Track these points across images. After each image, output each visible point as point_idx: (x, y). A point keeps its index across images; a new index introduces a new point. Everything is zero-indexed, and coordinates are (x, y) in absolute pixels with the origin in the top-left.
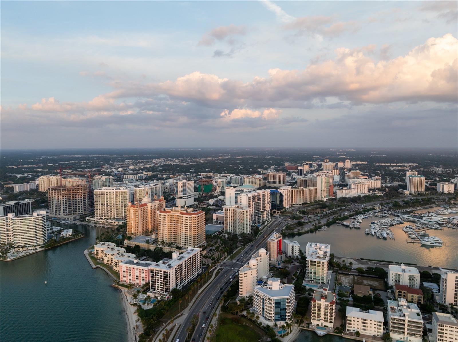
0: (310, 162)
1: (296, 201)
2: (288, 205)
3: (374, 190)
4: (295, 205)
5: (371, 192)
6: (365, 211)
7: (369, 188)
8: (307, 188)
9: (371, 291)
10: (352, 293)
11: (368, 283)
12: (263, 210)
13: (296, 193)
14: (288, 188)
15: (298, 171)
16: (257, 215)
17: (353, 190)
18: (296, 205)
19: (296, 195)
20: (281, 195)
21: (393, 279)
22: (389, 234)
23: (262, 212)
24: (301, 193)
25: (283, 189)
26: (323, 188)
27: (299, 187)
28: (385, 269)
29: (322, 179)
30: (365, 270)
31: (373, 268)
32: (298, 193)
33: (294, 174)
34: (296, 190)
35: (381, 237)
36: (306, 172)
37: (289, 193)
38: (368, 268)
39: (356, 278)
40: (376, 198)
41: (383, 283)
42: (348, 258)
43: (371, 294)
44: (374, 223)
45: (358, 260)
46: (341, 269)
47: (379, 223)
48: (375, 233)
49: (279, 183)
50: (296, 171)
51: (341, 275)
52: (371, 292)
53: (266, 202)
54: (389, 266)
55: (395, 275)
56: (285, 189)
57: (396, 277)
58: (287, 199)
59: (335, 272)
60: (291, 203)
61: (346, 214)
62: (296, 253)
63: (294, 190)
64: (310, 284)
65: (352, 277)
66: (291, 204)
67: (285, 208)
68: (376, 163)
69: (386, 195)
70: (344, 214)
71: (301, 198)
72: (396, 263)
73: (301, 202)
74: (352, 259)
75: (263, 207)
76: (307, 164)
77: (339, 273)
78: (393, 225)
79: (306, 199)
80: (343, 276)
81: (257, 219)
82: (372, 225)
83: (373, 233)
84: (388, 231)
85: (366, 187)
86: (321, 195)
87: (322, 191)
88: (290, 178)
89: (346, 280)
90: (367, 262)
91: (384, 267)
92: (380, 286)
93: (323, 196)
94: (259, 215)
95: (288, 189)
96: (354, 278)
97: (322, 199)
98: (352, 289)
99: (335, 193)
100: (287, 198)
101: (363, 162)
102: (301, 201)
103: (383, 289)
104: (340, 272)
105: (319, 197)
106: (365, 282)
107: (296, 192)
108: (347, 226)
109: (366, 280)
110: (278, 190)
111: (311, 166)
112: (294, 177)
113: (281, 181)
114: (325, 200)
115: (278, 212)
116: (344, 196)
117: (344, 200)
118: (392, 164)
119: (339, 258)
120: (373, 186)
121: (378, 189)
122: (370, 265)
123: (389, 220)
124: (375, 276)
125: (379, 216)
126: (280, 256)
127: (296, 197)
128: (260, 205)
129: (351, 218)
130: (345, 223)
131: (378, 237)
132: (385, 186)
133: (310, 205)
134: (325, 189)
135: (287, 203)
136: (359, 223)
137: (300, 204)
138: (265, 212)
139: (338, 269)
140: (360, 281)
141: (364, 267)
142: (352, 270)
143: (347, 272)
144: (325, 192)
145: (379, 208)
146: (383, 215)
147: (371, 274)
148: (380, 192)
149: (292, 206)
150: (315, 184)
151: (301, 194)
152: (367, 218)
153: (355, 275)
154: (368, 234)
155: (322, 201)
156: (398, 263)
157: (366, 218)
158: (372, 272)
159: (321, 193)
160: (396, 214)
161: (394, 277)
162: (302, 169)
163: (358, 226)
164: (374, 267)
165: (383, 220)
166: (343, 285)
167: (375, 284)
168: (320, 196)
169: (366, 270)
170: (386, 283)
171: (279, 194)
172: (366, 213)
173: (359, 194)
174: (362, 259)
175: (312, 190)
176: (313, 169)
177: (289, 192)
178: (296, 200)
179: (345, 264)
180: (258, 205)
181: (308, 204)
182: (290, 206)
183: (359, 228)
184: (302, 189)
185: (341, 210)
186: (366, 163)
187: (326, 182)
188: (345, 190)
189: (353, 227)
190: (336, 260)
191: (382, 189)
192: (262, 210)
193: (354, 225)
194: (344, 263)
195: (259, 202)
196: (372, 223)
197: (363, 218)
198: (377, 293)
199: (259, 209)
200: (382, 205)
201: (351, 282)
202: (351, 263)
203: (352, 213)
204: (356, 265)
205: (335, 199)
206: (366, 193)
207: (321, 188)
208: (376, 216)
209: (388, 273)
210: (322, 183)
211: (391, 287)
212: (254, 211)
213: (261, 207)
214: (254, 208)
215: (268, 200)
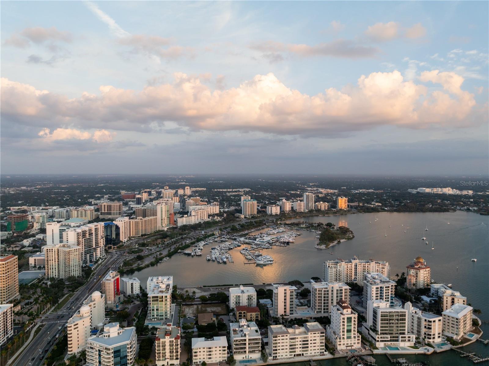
0: (149, 190)
1: (134, 233)
2: (125, 238)
3: (213, 216)
4: (133, 237)
5: (211, 218)
6: (206, 237)
7: (208, 214)
8: (146, 218)
9: (214, 317)
10: (197, 323)
11: (211, 310)
12: (95, 246)
13: (134, 224)
14: (125, 219)
15: (136, 199)
16: (88, 253)
17: (193, 217)
18: (135, 237)
19: (134, 227)
20: (117, 228)
21: (234, 301)
22: (228, 258)
23: (95, 249)
24: (140, 224)
25: (120, 221)
26: (164, 216)
27: (138, 218)
28: (226, 293)
29: (162, 208)
30: (207, 297)
31: (215, 294)
32: (137, 224)
33: (131, 203)
34: (134, 220)
35: (221, 262)
36: (145, 200)
37: (126, 225)
38: (210, 295)
39: (200, 307)
40: (215, 223)
41: (225, 307)
42: (191, 288)
43: (215, 321)
44: (214, 249)
45: (201, 288)
46: (184, 301)
47: (219, 248)
48: (216, 258)
49: (115, 214)
50: (133, 200)
51: (185, 307)
52: (214, 319)
53: (100, 237)
54: (230, 289)
55: (235, 297)
56: (122, 221)
57: (236, 299)
58: (124, 231)
59: (179, 304)
60: (128, 236)
61: (188, 242)
62: (135, 291)
63: (131, 220)
64: (152, 322)
65: (195, 307)
66: (129, 237)
67: (122, 242)
68: (214, 189)
69: (224, 220)
70: (185, 243)
71: (140, 229)
72: (236, 285)
73: (140, 234)
74: (195, 288)
75: (95, 243)
76: (145, 192)
77: (183, 305)
78: (232, 249)
79: (145, 230)
80: (186, 307)
81: (88, 258)
82: (213, 251)
83: (214, 259)
84: (227, 255)
85: (205, 213)
86: (162, 225)
87: (162, 220)
88: (128, 208)
89: (190, 311)
90: (209, 288)
91: (225, 291)
92: (222, 311)
93: (164, 225)
94: (90, 253)
95: (125, 221)
96: (198, 307)
97: (163, 229)
98: (196, 319)
99: (176, 222)
100: (124, 230)
101: (202, 189)
102: (140, 233)
103: (225, 313)
104: (183, 303)
105: (159, 227)
106: (209, 309)
107: (134, 223)
108: (189, 255)
109: (209, 307)
110: (114, 222)
111: (150, 193)
112: (131, 206)
113: (117, 212)
114: (166, 229)
115: (114, 247)
116: (185, 224)
117: (185, 228)
118: (228, 190)
119: (182, 289)
120: (212, 212)
121: (217, 215)
122: (213, 291)
123: (227, 243)
124: (217, 302)
125: (219, 241)
126: (117, 297)
127: (134, 229)
128: (92, 241)
129: (192, 246)
130: (187, 251)
131: (219, 262)
132: (223, 211)
133: (150, 236)
134: (166, 218)
135: (124, 236)
136: (200, 250)
137: (140, 236)
138: (99, 249)
139: (182, 300)
140: (204, 309)
141: (206, 294)
142: (196, 300)
143: (191, 302)
144: (166, 221)
145: (218, 233)
146: (222, 240)
147: (214, 301)
148: (219, 218)
149: (130, 239)
150: (154, 213)
151: (140, 225)
152: (208, 244)
153: (199, 304)
154: (209, 260)
155: (163, 231)
156: (238, 285)
157: (206, 244)
158: (214, 298)
159: (162, 223)
160: (233, 238)
161: (235, 300)
162: (140, 198)
163: (200, 253)
164: (216, 292)
165: (223, 245)
166: (187, 317)
167: (218, 309)
168: (160, 225)
169: (209, 297)
170: (228, 307)
171: (115, 227)
172: (207, 239)
173: (199, 220)
174: (204, 286)
175: (151, 220)
176: (152, 197)
177: (126, 223)
178: (134, 232)
179: (189, 294)
180: (90, 242)
181: (148, 235)
182: (128, 239)
183: (200, 255)
184: (141, 219)
185: (182, 238)
186: (205, 189)
187: (166, 210)
188: (186, 217)
189: (194, 255)
190: (179, 292)
191: (220, 215)
192: (94, 247)
193: (195, 253)
194: (187, 294)
195: (90, 238)
196: (212, 249)
197: (204, 245)
198: (220, 319)
199: (90, 246)
200: (221, 230)
201: (194, 312)
202: (194, 292)
203: (193, 240)
204: (199, 294)
205: (176, 228)
206: (206, 219)
207: (162, 217)
208: (216, 241)
209: (229, 296)
210: (162, 211)
211: (233, 309)
212: (85, 249)
213: (93, 243)
214: (85, 245)
215: (102, 235)
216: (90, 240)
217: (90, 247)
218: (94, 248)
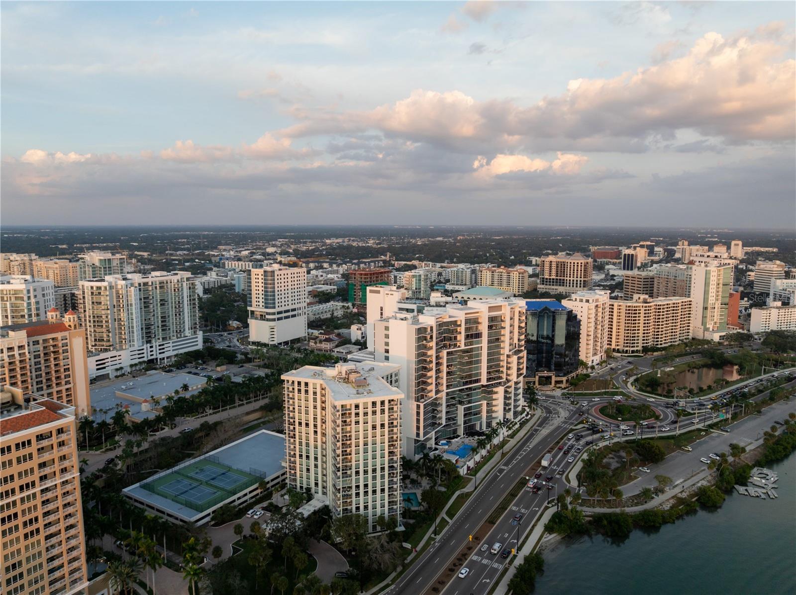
0: (649, 243)
1: (621, 341)
2: (595, 354)
4: (618, 351)
8: (660, 298)
12: (488, 380)
13: (623, 315)
14: (597, 297)
15: (622, 260)
16: (461, 403)
18: (623, 352)
19: (623, 321)
20: (572, 319)
23: (488, 391)
24: (642, 315)
25: (581, 301)
26: (712, 300)
27: (636, 296)
29: (707, 273)
32: (632, 314)
33: (611, 266)
34: (624, 304)
36: (642, 263)
37: (600, 314)
49: (574, 284)
50: (615, 260)
53: (506, 349)
56: (587, 301)
58: (592, 333)
60: (606, 347)
63: (616, 303)
66: (607, 352)
67: (584, 364)
73: (640, 345)
75: (488, 368)
76: (642, 246)
79: (656, 336)
81: (461, 420)
86: (704, 323)
87: (705, 308)
88: (603, 276)
93: (710, 326)
94: (470, 402)
95: (597, 300)
97: (708, 336)
100: (592, 329)
102: (640, 341)
105: (696, 329)
107: (623, 311)
110: (565, 303)
111: (651, 252)
112: (612, 272)
113: (579, 279)
114: (716, 337)
115: (559, 379)
127: (622, 327)
128: (479, 362)
133: (668, 354)
134: (718, 305)
135: (591, 347)
137: (637, 351)
138: (501, 390)
144: (717, 313)
149: (609, 357)
150: (682, 288)
151: (642, 318)
155: (708, 342)
159: (704, 317)
162: (632, 255)
171: (565, 317)
175: (675, 306)
176: (656, 258)
177: (600, 310)
178: (622, 338)
180: (471, 363)
181: (664, 349)
182: (604, 357)
184: (645, 302)
187: (721, 282)
188: (778, 308)
192: (484, 382)
195: (471, 350)
199: (470, 376)
205: (748, 337)
207: (706, 300)
210: (707, 284)
212: (448, 387)
213: (479, 368)
214: (448, 373)
215: (516, 341)
216: (471, 355)
217: (471, 382)
218: (483, 386)
